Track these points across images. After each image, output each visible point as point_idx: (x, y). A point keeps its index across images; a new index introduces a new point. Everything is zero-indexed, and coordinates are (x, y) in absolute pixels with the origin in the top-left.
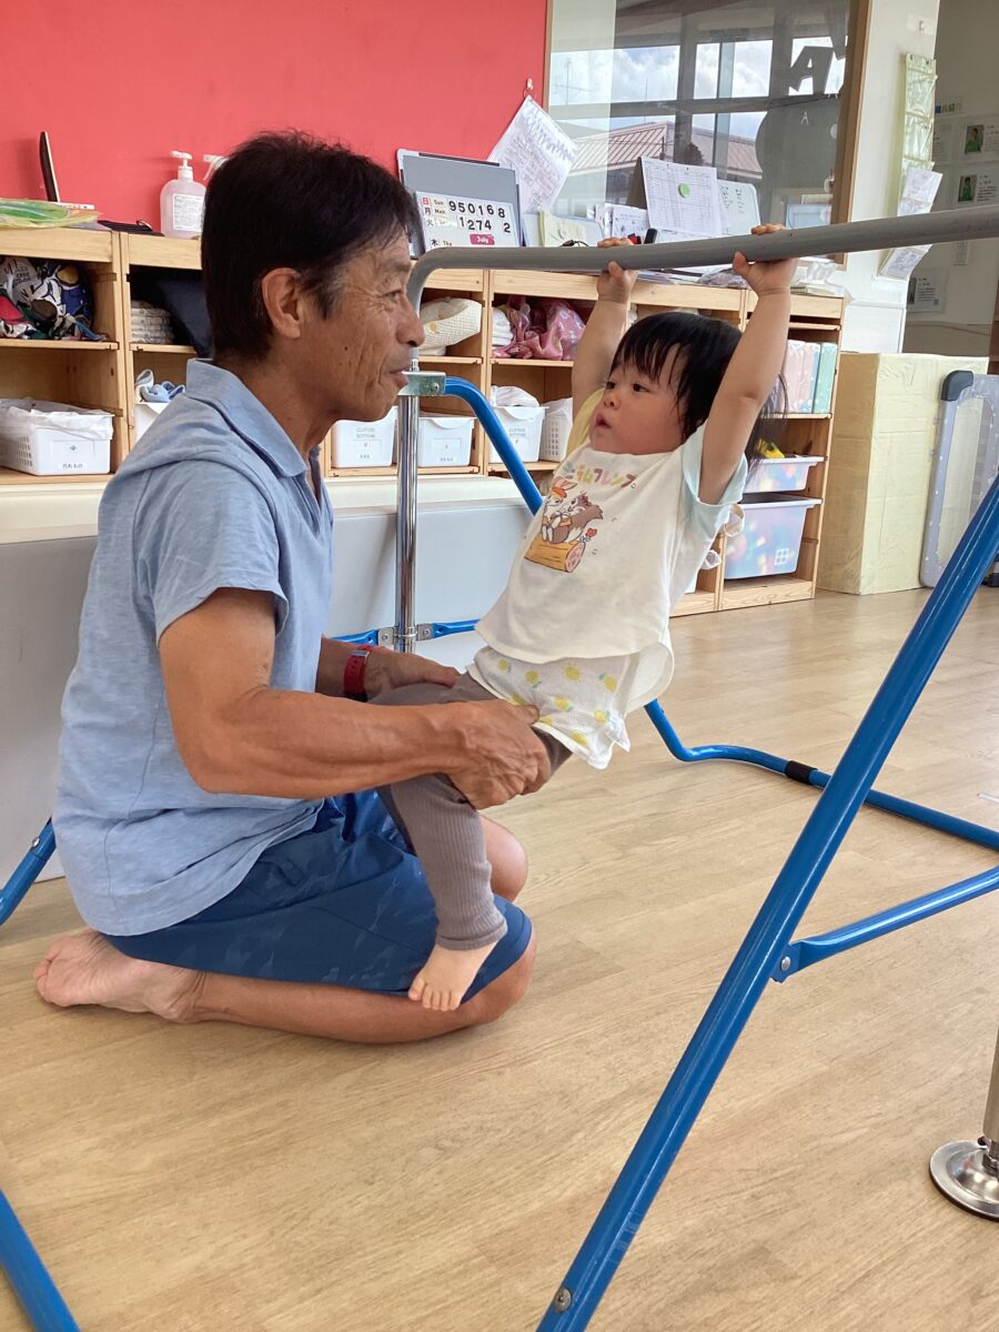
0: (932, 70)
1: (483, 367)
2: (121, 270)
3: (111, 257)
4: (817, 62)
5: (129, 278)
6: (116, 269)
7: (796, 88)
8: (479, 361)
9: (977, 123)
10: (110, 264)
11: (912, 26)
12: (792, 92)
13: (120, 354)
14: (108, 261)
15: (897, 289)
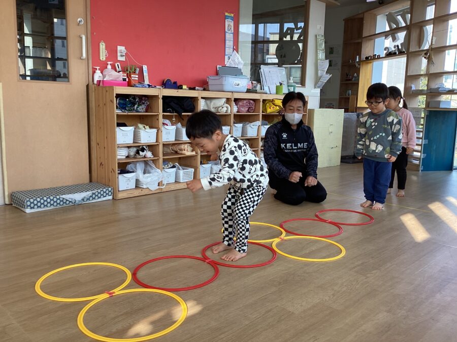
0: (323, 38)
2: (161, 97)
3: (159, 94)
4: (291, 32)
5: (162, 98)
6: (160, 97)
7: (286, 38)
8: (231, 114)
9: (332, 47)
10: (158, 96)
11: (318, 27)
12: (284, 39)
13: (160, 116)
15: (317, 92)
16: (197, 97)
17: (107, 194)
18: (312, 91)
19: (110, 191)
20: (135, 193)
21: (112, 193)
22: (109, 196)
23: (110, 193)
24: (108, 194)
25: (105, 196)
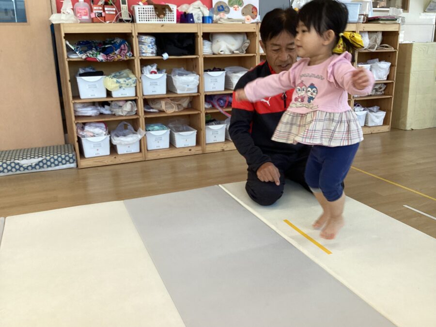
1: (257, 57)
2: (135, 34)
3: (132, 31)
5: (137, 36)
6: (133, 34)
8: (255, 55)
10: (131, 33)
13: (136, 61)
14: (130, 32)
15: (432, 17)
16: (197, 33)
17: (67, 161)
18: (420, 17)
19: (72, 158)
20: (106, 161)
21: (74, 160)
22: (70, 163)
23: (71, 161)
24: (69, 161)
25: (65, 164)
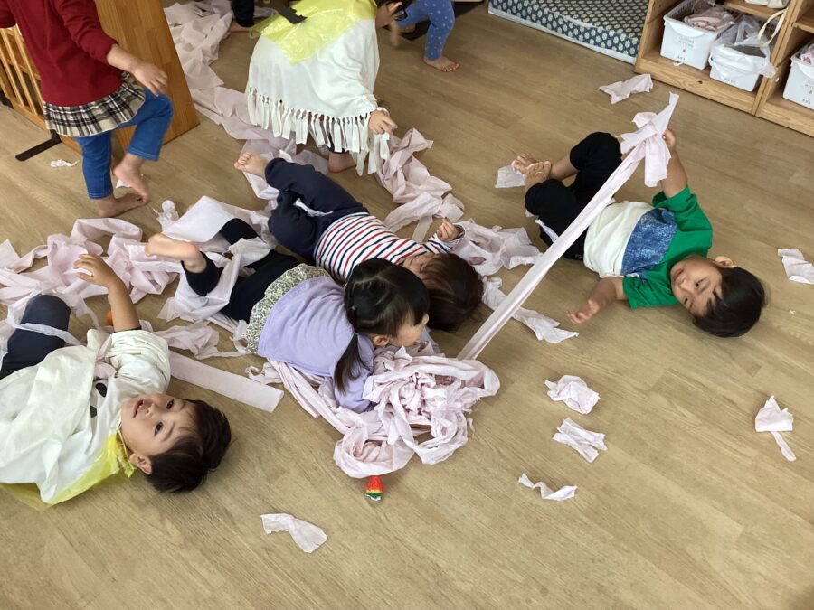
19: (635, 46)
20: (681, 81)
21: (637, 52)
22: (629, 54)
23: (632, 51)
25: (621, 52)
